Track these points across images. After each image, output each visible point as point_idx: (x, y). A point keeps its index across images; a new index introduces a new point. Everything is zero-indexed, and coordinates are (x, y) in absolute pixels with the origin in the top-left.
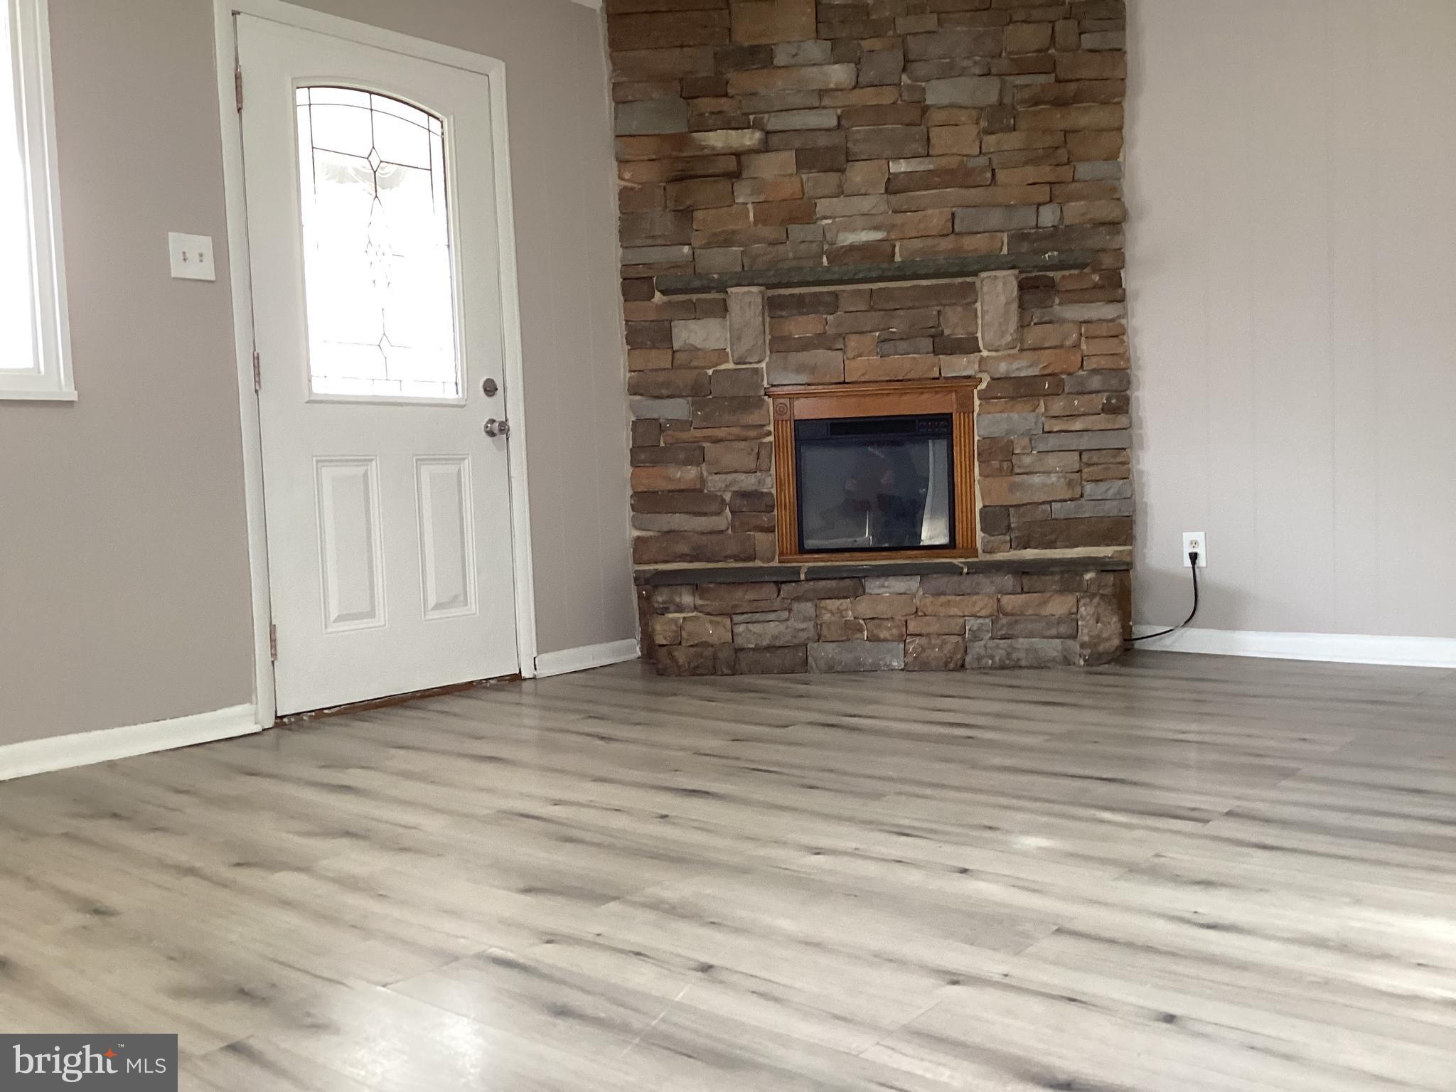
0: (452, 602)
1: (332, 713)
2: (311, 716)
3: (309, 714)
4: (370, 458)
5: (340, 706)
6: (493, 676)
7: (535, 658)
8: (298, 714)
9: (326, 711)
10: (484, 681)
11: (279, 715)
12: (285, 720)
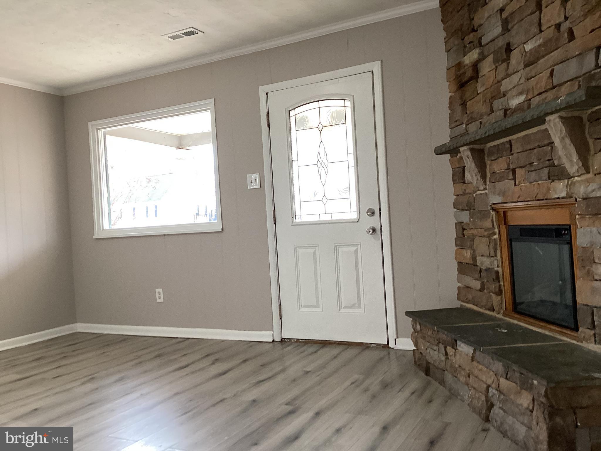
0: (352, 306)
1: (302, 342)
2: (294, 341)
3: (294, 340)
4: (316, 245)
5: (305, 339)
6: (374, 343)
7: (395, 339)
8: (290, 339)
9: (300, 340)
10: (369, 344)
11: (283, 337)
12: (286, 340)
